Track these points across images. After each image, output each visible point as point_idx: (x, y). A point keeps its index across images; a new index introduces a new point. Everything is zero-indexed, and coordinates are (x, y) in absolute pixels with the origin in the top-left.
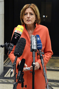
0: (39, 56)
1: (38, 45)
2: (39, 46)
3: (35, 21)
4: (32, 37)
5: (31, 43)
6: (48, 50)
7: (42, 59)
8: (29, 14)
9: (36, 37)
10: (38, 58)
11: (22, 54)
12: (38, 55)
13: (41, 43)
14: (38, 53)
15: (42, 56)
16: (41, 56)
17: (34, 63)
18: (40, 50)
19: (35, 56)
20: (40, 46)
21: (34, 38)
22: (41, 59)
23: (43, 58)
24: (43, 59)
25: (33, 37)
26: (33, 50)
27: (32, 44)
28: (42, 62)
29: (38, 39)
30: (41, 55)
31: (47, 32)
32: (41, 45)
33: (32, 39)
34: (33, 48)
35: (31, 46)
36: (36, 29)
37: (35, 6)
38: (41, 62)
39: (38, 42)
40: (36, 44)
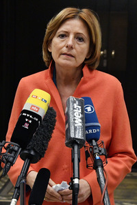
0: (90, 161)
1: (87, 128)
2: (90, 131)
3: (86, 60)
4: (71, 104)
5: (68, 121)
6: (120, 148)
7: (100, 169)
8: (72, 36)
9: (82, 104)
10: (87, 166)
11: (44, 153)
12: (89, 158)
13: (97, 122)
14: (87, 152)
15: (100, 159)
16: (95, 161)
17: (76, 181)
18: (94, 141)
19: (79, 160)
20: (95, 131)
21: (76, 106)
22: (96, 168)
23: (102, 167)
24: (103, 169)
25: (74, 102)
26: (73, 142)
27: (71, 124)
28: (98, 179)
29: (89, 109)
30: (97, 157)
31: (116, 93)
32: (97, 127)
33: (71, 109)
34: (72, 136)
35: (68, 131)
36: (85, 82)
37: (93, 16)
38: (96, 177)
39: (87, 118)
40: (83, 122)
